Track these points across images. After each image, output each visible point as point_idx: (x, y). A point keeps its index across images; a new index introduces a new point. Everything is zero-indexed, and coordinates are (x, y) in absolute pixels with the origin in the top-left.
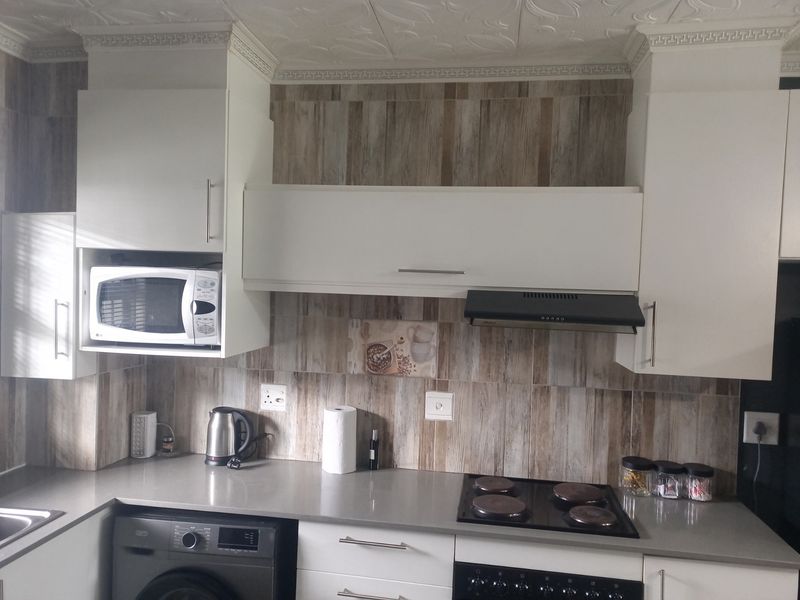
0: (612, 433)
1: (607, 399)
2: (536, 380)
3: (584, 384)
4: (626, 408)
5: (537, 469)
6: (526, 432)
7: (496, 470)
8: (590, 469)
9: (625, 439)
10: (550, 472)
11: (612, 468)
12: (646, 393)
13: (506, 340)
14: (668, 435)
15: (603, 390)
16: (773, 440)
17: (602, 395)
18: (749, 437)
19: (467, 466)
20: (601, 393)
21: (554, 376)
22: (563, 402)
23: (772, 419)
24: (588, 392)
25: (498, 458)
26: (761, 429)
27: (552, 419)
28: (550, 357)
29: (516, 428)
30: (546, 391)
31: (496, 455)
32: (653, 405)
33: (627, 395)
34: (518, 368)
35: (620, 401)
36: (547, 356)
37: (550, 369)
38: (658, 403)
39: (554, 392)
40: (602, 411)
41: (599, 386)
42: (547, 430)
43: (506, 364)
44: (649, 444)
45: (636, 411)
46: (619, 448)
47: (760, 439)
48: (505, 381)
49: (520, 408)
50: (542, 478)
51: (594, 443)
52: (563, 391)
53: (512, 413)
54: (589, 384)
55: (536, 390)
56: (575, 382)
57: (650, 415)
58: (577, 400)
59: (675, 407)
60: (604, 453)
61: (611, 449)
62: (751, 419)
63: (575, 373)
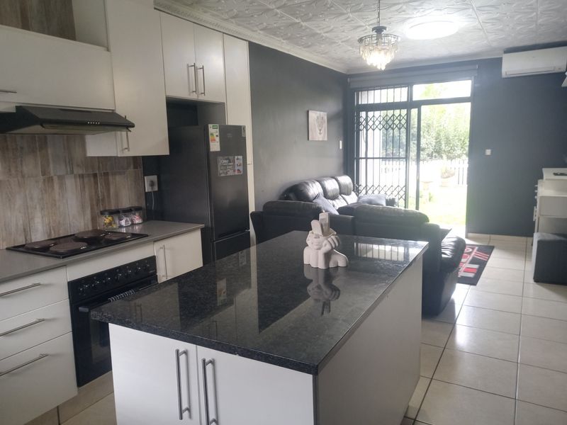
0: (91, 199)
1: (86, 180)
2: (44, 174)
3: (72, 172)
4: (96, 183)
5: (53, 232)
6: (42, 209)
7: (26, 240)
8: (82, 224)
9: (98, 201)
10: (61, 232)
11: (94, 219)
12: (104, 173)
13: (19, 148)
14: (117, 195)
15: (83, 175)
16: (156, 189)
17: (83, 178)
18: (148, 189)
19: (5, 243)
20: (82, 176)
21: (55, 169)
22: (62, 186)
23: (154, 178)
24: (75, 177)
25: (26, 231)
26: (152, 184)
27: (57, 197)
28: (50, 157)
29: (36, 208)
30: (50, 180)
31: (24, 230)
32: (108, 179)
33: (95, 176)
34: (30, 166)
35: (92, 179)
36: (48, 159)
37: (51, 166)
38: (110, 178)
39: (56, 179)
40: (84, 187)
41: (81, 172)
42: (55, 205)
43: (22, 164)
44: (109, 202)
45: (101, 184)
46: (95, 207)
47: (152, 188)
48: (23, 176)
49: (36, 194)
50: (57, 236)
51: (83, 207)
52: (61, 178)
53: (31, 198)
54: (75, 172)
55: (44, 180)
56: (67, 171)
57: (107, 184)
58: (70, 183)
59: (118, 178)
60: (88, 212)
61: (92, 209)
62: (147, 179)
63: (66, 166)
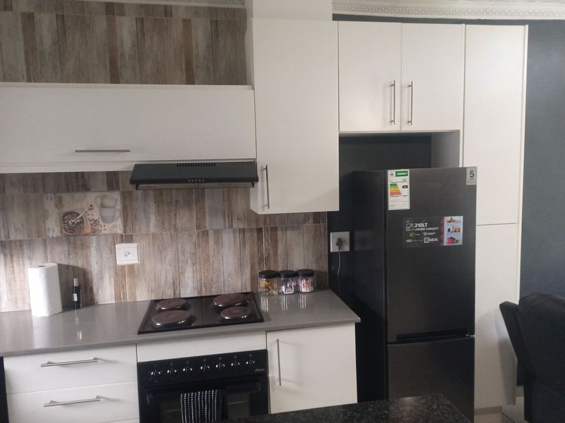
0: (252, 257)
1: (247, 235)
2: (198, 227)
3: (231, 226)
4: (260, 239)
5: (204, 289)
6: (194, 264)
7: (175, 294)
8: (239, 284)
9: (261, 260)
10: (213, 290)
11: (254, 280)
12: (271, 228)
13: (174, 201)
14: (287, 254)
15: (244, 230)
16: (347, 248)
17: (244, 232)
18: (334, 248)
19: (153, 295)
20: (243, 231)
21: (211, 223)
22: (218, 241)
23: (345, 235)
24: (234, 231)
25: (176, 285)
26: (340, 242)
27: (211, 253)
28: (207, 210)
29: (187, 263)
30: (206, 233)
31: (174, 283)
32: (276, 235)
33: (259, 231)
34: (185, 219)
35: (255, 234)
36: (204, 209)
37: (207, 218)
38: (279, 233)
39: (211, 233)
40: (245, 243)
41: (241, 226)
42: (209, 261)
43: (176, 218)
44: (276, 262)
45: (266, 240)
46: (257, 266)
47: (340, 249)
48: (176, 230)
49: (189, 248)
50: (208, 294)
51: (241, 265)
52: (217, 232)
53: (183, 253)
54: (235, 226)
55: (198, 234)
56: (225, 226)
57: (275, 242)
58: (228, 238)
59: (290, 234)
60: (247, 271)
61: (252, 267)
62: (334, 236)
63: (225, 219)
